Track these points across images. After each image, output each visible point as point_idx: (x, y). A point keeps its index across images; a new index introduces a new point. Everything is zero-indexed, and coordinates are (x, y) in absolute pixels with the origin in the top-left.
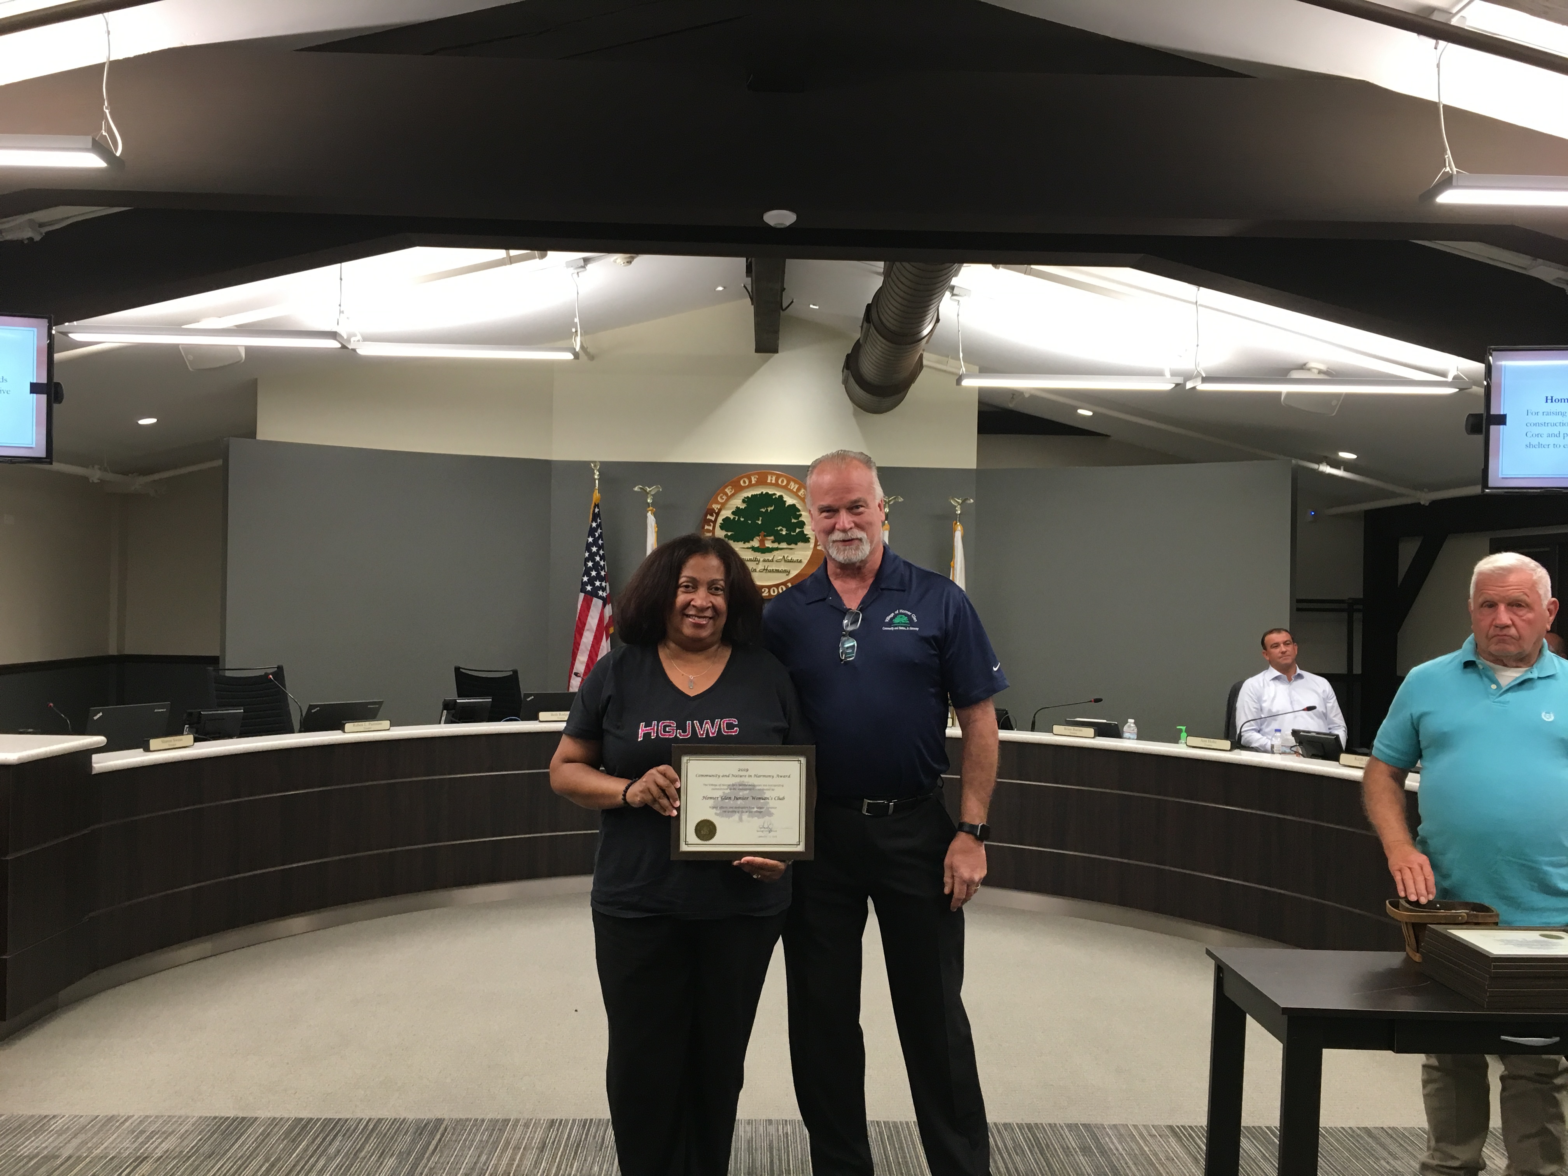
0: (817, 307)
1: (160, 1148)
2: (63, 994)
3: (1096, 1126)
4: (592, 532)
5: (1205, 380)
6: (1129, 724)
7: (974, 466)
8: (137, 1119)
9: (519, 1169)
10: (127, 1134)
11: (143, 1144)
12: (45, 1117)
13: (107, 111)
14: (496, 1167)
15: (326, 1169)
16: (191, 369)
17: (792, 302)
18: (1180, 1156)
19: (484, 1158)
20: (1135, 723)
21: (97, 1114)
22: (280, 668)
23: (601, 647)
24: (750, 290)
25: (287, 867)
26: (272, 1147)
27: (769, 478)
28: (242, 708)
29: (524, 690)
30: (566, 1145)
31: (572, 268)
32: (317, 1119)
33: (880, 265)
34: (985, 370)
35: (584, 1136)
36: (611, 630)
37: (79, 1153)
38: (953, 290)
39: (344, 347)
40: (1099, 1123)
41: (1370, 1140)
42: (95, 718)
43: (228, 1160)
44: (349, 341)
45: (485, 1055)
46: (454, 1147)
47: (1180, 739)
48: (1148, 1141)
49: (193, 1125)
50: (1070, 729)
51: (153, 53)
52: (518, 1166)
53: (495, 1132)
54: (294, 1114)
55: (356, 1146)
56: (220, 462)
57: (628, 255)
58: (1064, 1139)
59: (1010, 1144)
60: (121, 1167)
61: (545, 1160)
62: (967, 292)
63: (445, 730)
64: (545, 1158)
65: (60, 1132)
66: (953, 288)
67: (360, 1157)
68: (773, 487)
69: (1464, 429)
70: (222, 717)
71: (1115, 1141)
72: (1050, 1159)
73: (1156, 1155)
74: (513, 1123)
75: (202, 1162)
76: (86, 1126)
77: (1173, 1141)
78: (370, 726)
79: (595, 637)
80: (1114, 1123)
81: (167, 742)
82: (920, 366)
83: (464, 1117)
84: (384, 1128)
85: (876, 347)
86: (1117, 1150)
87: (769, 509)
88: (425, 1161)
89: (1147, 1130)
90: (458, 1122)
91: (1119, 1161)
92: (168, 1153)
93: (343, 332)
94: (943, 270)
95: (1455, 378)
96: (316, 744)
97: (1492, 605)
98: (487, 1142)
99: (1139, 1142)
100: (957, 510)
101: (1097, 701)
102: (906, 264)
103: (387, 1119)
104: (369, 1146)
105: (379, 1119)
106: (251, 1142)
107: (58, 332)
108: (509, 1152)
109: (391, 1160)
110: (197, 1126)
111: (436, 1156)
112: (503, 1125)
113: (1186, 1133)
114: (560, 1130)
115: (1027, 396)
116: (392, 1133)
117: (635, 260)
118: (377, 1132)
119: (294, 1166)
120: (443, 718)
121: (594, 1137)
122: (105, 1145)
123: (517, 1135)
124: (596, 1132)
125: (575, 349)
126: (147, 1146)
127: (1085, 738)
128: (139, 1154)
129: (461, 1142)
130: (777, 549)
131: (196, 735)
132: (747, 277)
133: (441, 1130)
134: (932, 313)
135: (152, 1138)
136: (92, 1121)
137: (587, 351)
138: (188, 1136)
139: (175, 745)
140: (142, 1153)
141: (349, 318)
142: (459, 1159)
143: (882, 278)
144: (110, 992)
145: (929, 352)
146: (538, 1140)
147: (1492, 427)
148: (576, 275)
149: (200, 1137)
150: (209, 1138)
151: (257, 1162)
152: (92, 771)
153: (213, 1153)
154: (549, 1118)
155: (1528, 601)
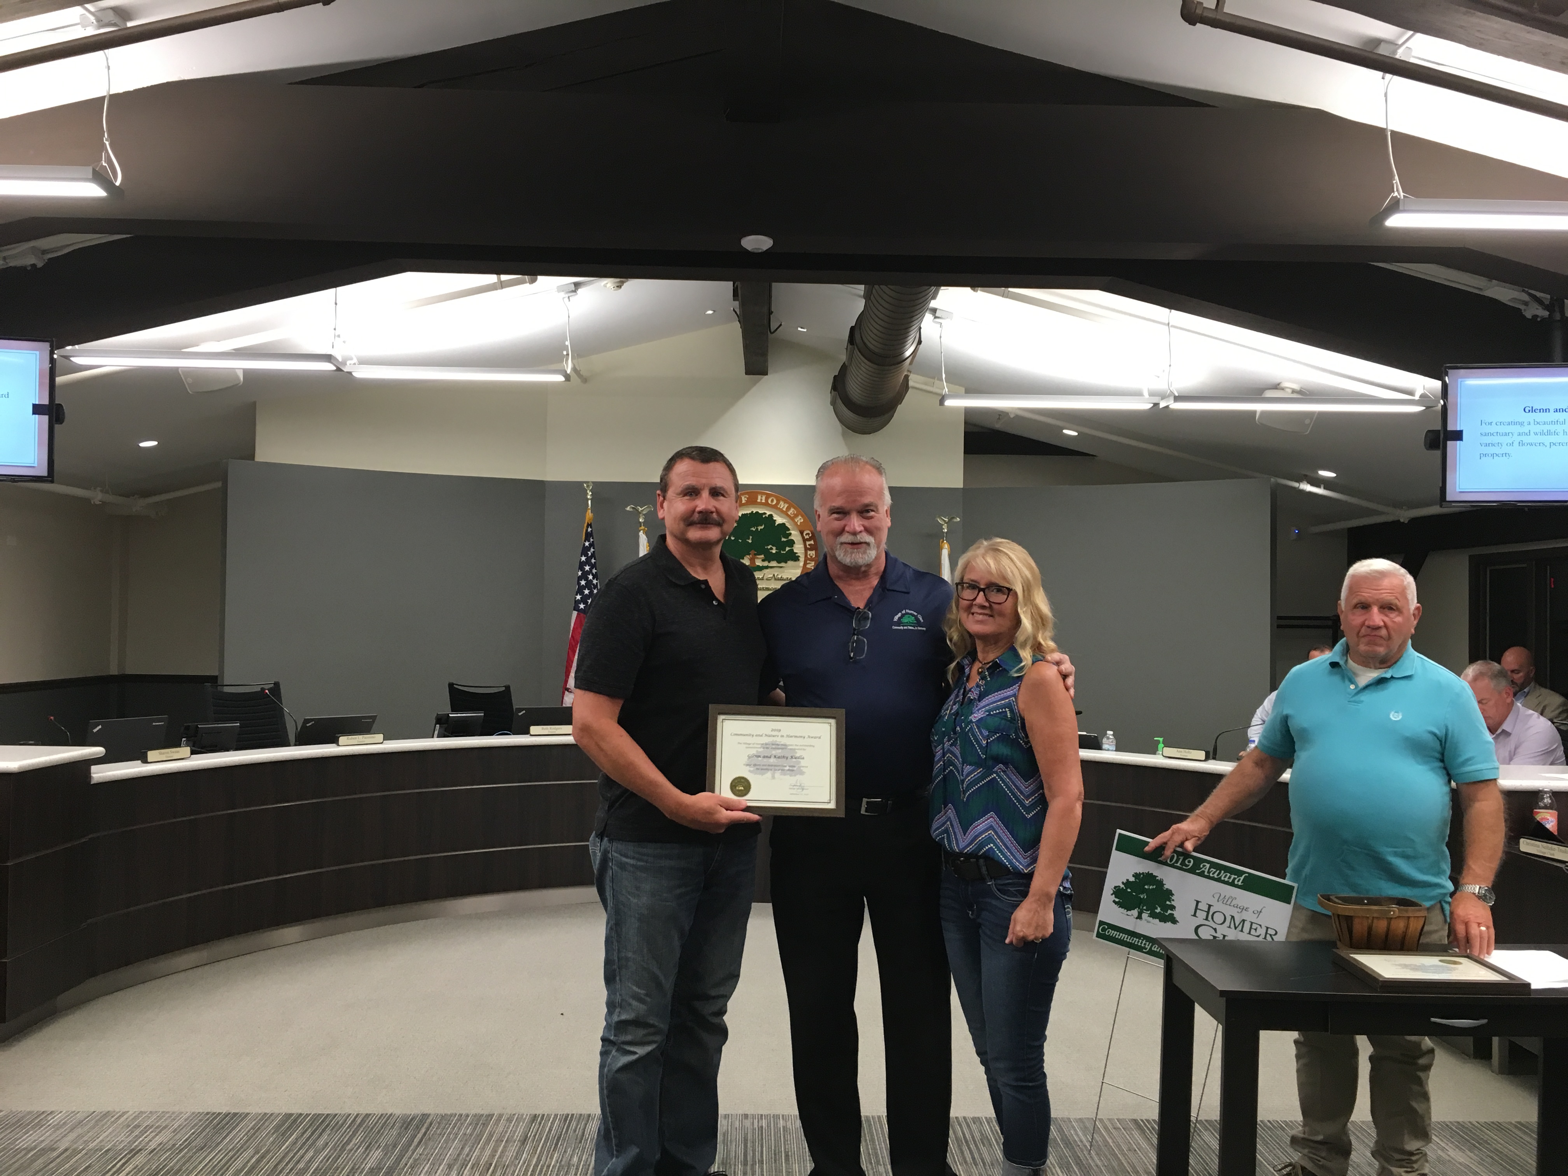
0: (805, 330)
1: (153, 1141)
2: (62, 999)
3: (1063, 1119)
4: (585, 551)
5: (1177, 399)
6: (1108, 736)
7: (961, 486)
8: (131, 1115)
9: (501, 1160)
10: (122, 1128)
11: (137, 1137)
12: (43, 1112)
13: (107, 143)
14: (479, 1158)
15: (315, 1160)
16: (190, 392)
17: (781, 325)
18: (1142, 1147)
19: (467, 1150)
20: (1113, 735)
21: (93, 1110)
22: (277, 684)
24: (738, 313)
25: (281, 877)
26: (262, 1140)
27: (759, 497)
28: (238, 722)
29: (516, 705)
30: (547, 1138)
31: (563, 293)
32: (307, 1114)
33: (861, 288)
34: (972, 390)
35: (564, 1130)
37: (75, 1146)
38: (936, 313)
39: (339, 369)
40: (1065, 1117)
42: (95, 730)
43: (219, 1151)
44: (344, 363)
45: (471, 1055)
46: (438, 1140)
47: (1157, 750)
48: (1112, 1134)
49: (186, 1120)
51: (152, 86)
52: (500, 1157)
53: (479, 1126)
54: (285, 1110)
55: (343, 1139)
56: (219, 484)
57: (618, 280)
59: (977, 1135)
60: (116, 1159)
61: (527, 1152)
62: (949, 314)
63: (437, 743)
64: (526, 1150)
65: (57, 1126)
66: (934, 311)
67: (347, 1149)
68: (762, 506)
69: (1423, 444)
70: (219, 731)
71: (1080, 1133)
73: (1119, 1146)
74: (497, 1118)
75: (195, 1153)
76: (82, 1121)
77: (1136, 1134)
78: (364, 740)
80: (1080, 1117)
81: (164, 754)
82: (905, 386)
83: (449, 1113)
84: (371, 1122)
85: (860, 369)
86: (1081, 1141)
87: (760, 528)
88: (410, 1152)
89: (1112, 1124)
90: (443, 1117)
91: (1082, 1152)
92: (161, 1146)
93: (339, 355)
94: (922, 292)
95: (1421, 396)
96: (310, 756)
97: (1365, 606)
98: (471, 1135)
99: (1103, 1134)
100: (944, 529)
102: (883, 287)
103: (375, 1114)
104: (356, 1139)
105: (367, 1114)
106: (241, 1136)
107: (62, 356)
108: (492, 1144)
109: (377, 1153)
110: (190, 1121)
111: (421, 1148)
112: (487, 1120)
113: (1149, 1127)
114: (542, 1124)
115: (1012, 416)
116: (379, 1127)
117: (625, 284)
118: (364, 1126)
119: (283, 1157)
120: (436, 732)
121: (575, 1131)
122: (101, 1138)
123: (500, 1128)
124: (577, 1126)
125: (566, 372)
126: (141, 1139)
128: (133, 1147)
129: (446, 1135)
130: (767, 567)
131: (193, 748)
132: (734, 300)
133: (426, 1125)
134: (913, 335)
135: (146, 1132)
136: (88, 1117)
137: (580, 373)
138: (181, 1130)
139: (172, 757)
140: (136, 1146)
141: (344, 342)
142: (443, 1151)
143: (864, 301)
144: (108, 997)
145: (914, 374)
146: (520, 1134)
147: (1449, 443)
148: (567, 299)
149: (193, 1131)
150: (201, 1132)
151: (246, 1155)
152: (90, 782)
153: (205, 1146)
154: (532, 1113)
155: (1396, 606)
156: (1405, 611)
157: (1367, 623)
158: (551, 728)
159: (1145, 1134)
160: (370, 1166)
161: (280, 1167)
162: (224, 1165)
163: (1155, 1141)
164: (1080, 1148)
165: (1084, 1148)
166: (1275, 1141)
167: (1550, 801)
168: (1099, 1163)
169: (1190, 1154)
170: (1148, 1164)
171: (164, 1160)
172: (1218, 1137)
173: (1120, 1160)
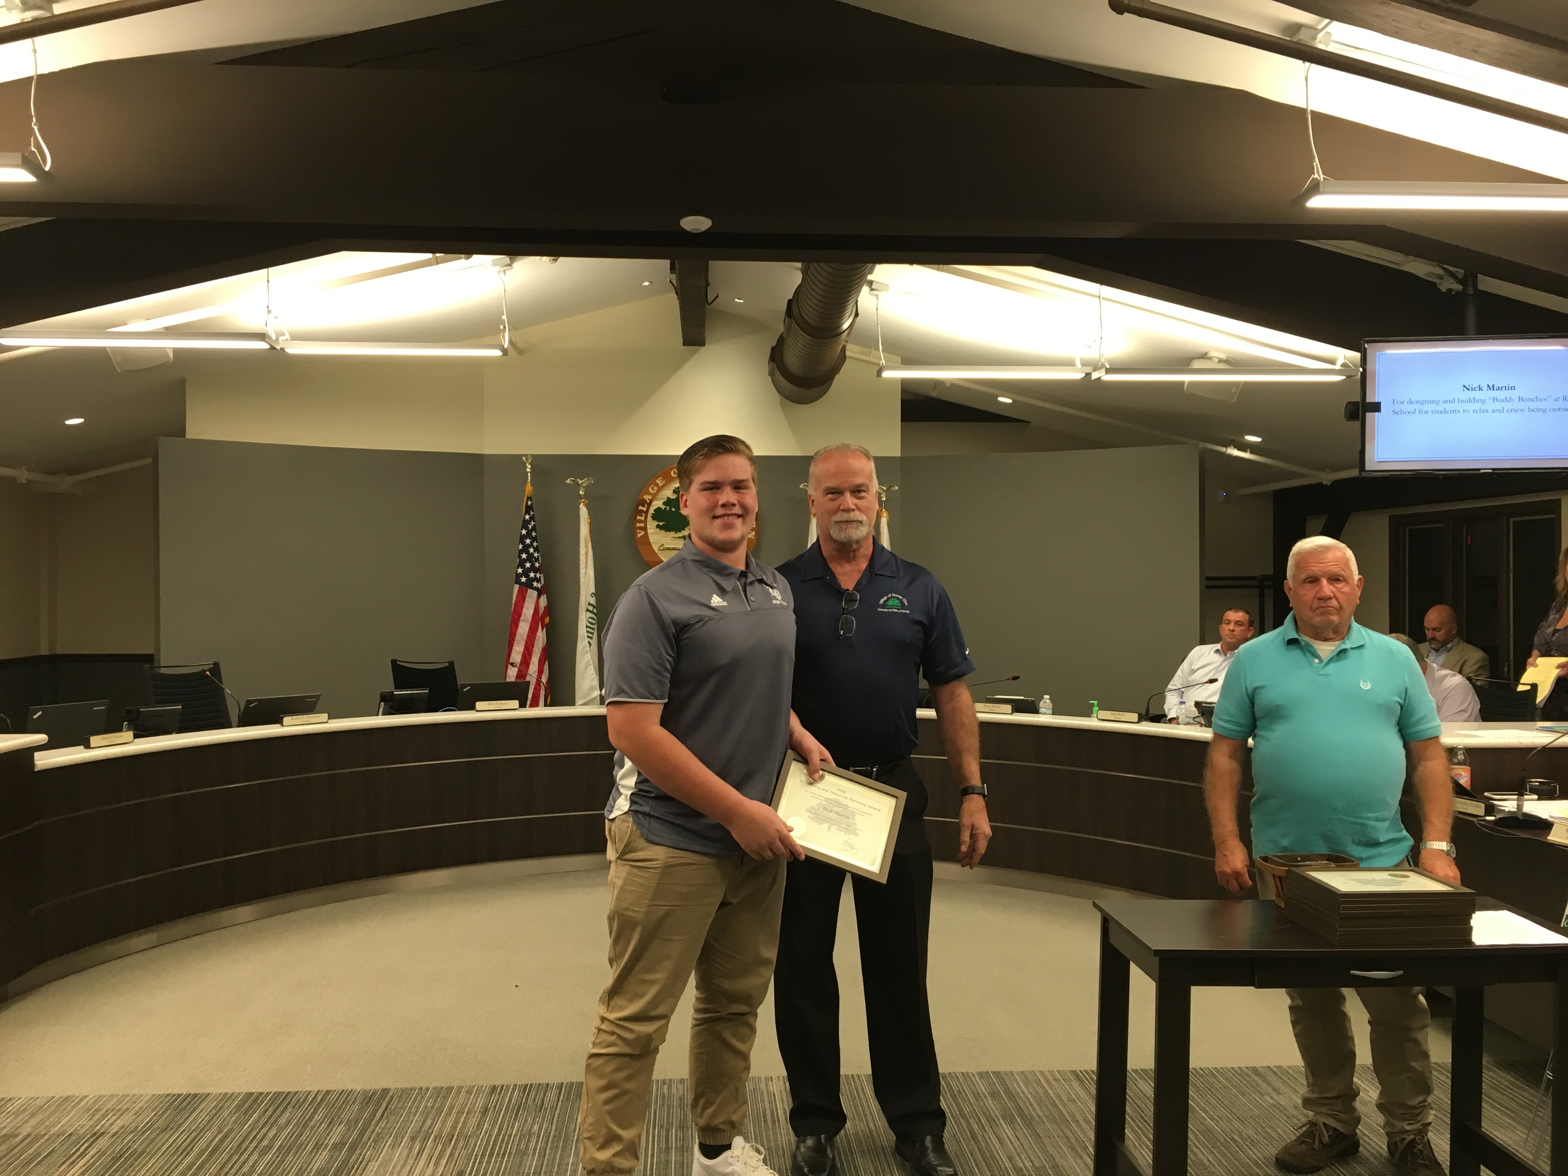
0: (742, 301)
1: (115, 1124)
3: (1005, 1073)
4: (525, 524)
5: (1108, 371)
6: (1044, 700)
7: (899, 455)
8: (91, 1099)
9: (462, 1131)
10: (84, 1112)
11: (99, 1121)
13: (36, 128)
14: (441, 1130)
15: (278, 1138)
16: (119, 370)
17: (718, 296)
18: (1082, 1097)
19: (429, 1122)
20: (1050, 699)
21: (52, 1096)
22: (217, 665)
23: (537, 637)
24: (675, 285)
26: (224, 1120)
28: (181, 704)
29: (460, 681)
30: (507, 1108)
31: (498, 267)
32: (267, 1093)
33: (797, 265)
34: (908, 362)
35: (524, 1100)
36: (547, 620)
37: (37, 1131)
38: (872, 285)
39: (273, 348)
40: (1008, 1070)
41: (1256, 1078)
42: (35, 717)
43: (181, 1133)
44: (278, 341)
45: (428, 1030)
46: (400, 1114)
47: (1092, 713)
48: (1053, 1085)
49: (147, 1102)
50: (990, 706)
51: (78, 67)
52: (461, 1128)
53: (439, 1099)
54: (245, 1090)
55: (306, 1116)
56: (149, 461)
58: (974, 1086)
60: (79, 1143)
61: (488, 1122)
62: (885, 287)
63: (382, 721)
64: (487, 1120)
65: (17, 1112)
66: (870, 283)
67: (310, 1125)
69: (1343, 415)
70: (160, 714)
71: (1022, 1086)
72: (962, 1103)
73: (1059, 1097)
74: (456, 1090)
75: (158, 1135)
76: (43, 1107)
77: (1075, 1084)
78: (308, 719)
79: (531, 627)
80: (1022, 1070)
81: (107, 739)
82: (843, 358)
83: (409, 1087)
84: (332, 1098)
85: (799, 342)
86: (1024, 1094)
88: (372, 1127)
89: (1052, 1075)
90: (403, 1091)
91: (1025, 1103)
92: (123, 1129)
93: (271, 332)
94: (858, 270)
95: (1342, 366)
96: (255, 738)
97: (1314, 580)
98: (432, 1107)
99: (1044, 1086)
101: (1015, 678)
102: (823, 265)
103: (335, 1091)
104: (319, 1116)
105: (327, 1091)
106: (203, 1116)
108: (453, 1117)
109: (340, 1128)
110: (151, 1104)
111: (383, 1122)
112: (447, 1092)
113: (1088, 1077)
114: (502, 1095)
115: (948, 385)
116: (340, 1103)
117: (557, 262)
118: (325, 1103)
119: (247, 1136)
120: (381, 710)
121: (534, 1101)
122: (63, 1123)
123: (461, 1100)
124: (536, 1095)
125: (503, 346)
126: (103, 1123)
127: (1004, 715)
128: (95, 1130)
129: (407, 1109)
131: (136, 732)
132: (671, 273)
133: (387, 1099)
134: (850, 308)
135: (107, 1116)
136: (48, 1102)
137: (516, 346)
138: (142, 1112)
139: (115, 741)
140: (98, 1129)
141: (276, 318)
142: (405, 1124)
143: (801, 275)
144: (61, 982)
145: (851, 343)
146: (481, 1104)
147: (1368, 414)
148: (502, 274)
149: (154, 1113)
150: (163, 1113)
151: (209, 1134)
152: (34, 769)
153: (168, 1127)
154: (491, 1084)
155: (1343, 577)
156: (1350, 581)
157: (1318, 596)
158: (496, 704)
159: (1083, 1085)
160: (334, 1142)
161: (244, 1146)
162: (189, 1145)
163: (1094, 1091)
164: (1022, 1100)
165: (1026, 1100)
166: (1207, 1087)
167: (1463, 758)
168: (1041, 1114)
169: (1127, 1102)
170: (1087, 1113)
171: (128, 1143)
172: (1153, 1085)
173: (1061, 1110)
